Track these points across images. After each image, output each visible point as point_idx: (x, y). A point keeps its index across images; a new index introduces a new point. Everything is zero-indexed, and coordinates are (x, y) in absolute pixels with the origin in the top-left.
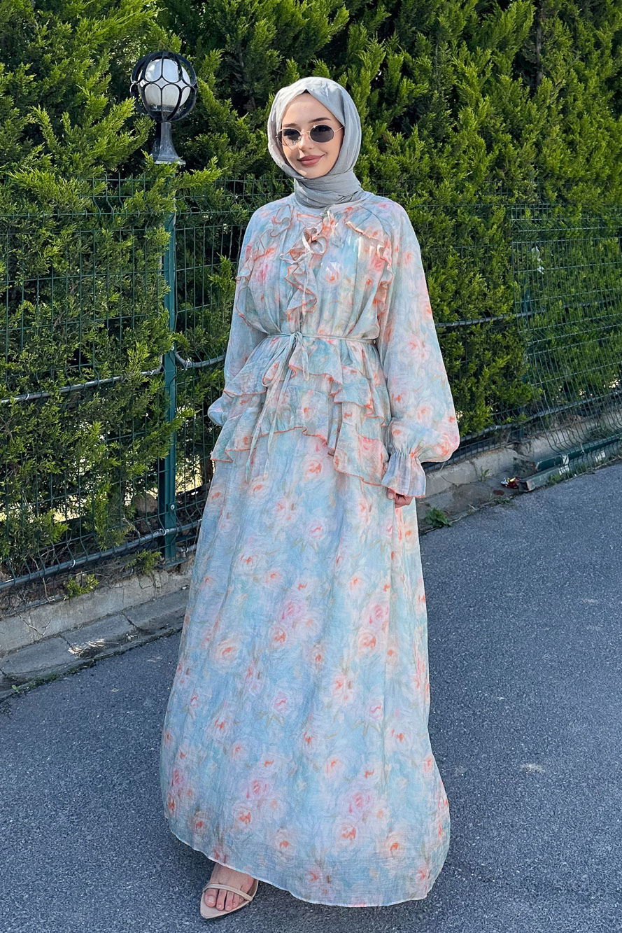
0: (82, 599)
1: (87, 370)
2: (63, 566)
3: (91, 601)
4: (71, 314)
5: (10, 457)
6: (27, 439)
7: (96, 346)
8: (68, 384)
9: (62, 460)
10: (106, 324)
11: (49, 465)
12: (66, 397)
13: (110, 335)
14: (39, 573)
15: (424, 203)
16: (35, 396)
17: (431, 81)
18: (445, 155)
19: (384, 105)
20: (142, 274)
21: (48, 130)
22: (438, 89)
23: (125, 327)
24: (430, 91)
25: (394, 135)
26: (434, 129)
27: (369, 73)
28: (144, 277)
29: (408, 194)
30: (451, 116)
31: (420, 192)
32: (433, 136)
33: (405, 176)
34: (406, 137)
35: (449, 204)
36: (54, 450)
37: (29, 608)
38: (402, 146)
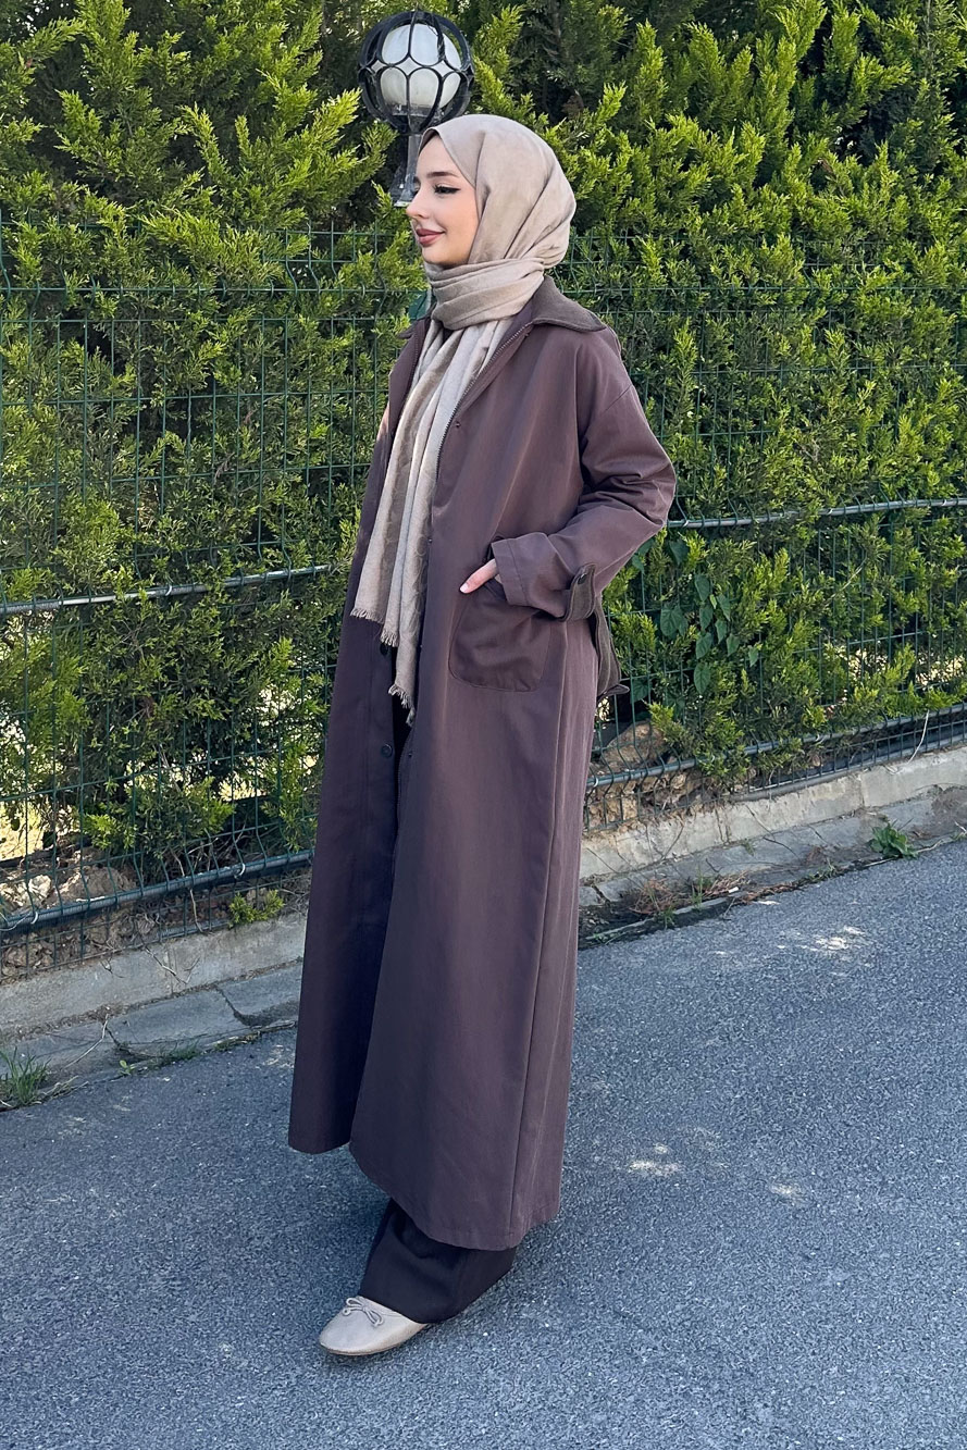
0: (257, 930)
1: (271, 552)
2: (226, 870)
3: (272, 935)
4: (244, 456)
5: (140, 688)
6: (168, 660)
7: (287, 511)
8: (237, 573)
9: (226, 697)
10: (303, 474)
11: (204, 705)
12: (234, 596)
13: (311, 497)
14: (185, 880)
15: (896, 282)
16: (183, 590)
17: (916, 62)
18: (939, 197)
19: (825, 105)
20: (368, 394)
21: (210, 148)
22: (928, 77)
23: (337, 484)
24: (913, 79)
25: (841, 159)
26: (920, 149)
27: (793, 47)
28: (373, 399)
29: (864, 266)
30: (953, 125)
31: (887, 262)
32: (918, 161)
33: (861, 234)
34: (865, 161)
35: (944, 285)
36: (211, 679)
37: (167, 938)
38: (856, 180)
